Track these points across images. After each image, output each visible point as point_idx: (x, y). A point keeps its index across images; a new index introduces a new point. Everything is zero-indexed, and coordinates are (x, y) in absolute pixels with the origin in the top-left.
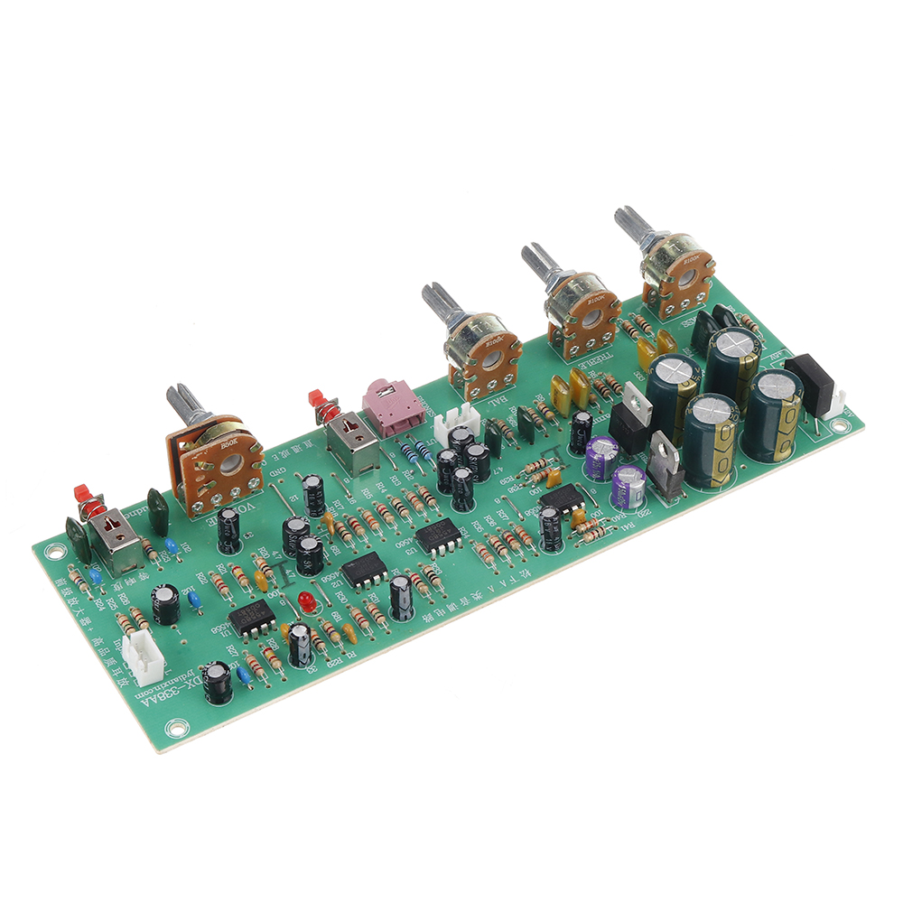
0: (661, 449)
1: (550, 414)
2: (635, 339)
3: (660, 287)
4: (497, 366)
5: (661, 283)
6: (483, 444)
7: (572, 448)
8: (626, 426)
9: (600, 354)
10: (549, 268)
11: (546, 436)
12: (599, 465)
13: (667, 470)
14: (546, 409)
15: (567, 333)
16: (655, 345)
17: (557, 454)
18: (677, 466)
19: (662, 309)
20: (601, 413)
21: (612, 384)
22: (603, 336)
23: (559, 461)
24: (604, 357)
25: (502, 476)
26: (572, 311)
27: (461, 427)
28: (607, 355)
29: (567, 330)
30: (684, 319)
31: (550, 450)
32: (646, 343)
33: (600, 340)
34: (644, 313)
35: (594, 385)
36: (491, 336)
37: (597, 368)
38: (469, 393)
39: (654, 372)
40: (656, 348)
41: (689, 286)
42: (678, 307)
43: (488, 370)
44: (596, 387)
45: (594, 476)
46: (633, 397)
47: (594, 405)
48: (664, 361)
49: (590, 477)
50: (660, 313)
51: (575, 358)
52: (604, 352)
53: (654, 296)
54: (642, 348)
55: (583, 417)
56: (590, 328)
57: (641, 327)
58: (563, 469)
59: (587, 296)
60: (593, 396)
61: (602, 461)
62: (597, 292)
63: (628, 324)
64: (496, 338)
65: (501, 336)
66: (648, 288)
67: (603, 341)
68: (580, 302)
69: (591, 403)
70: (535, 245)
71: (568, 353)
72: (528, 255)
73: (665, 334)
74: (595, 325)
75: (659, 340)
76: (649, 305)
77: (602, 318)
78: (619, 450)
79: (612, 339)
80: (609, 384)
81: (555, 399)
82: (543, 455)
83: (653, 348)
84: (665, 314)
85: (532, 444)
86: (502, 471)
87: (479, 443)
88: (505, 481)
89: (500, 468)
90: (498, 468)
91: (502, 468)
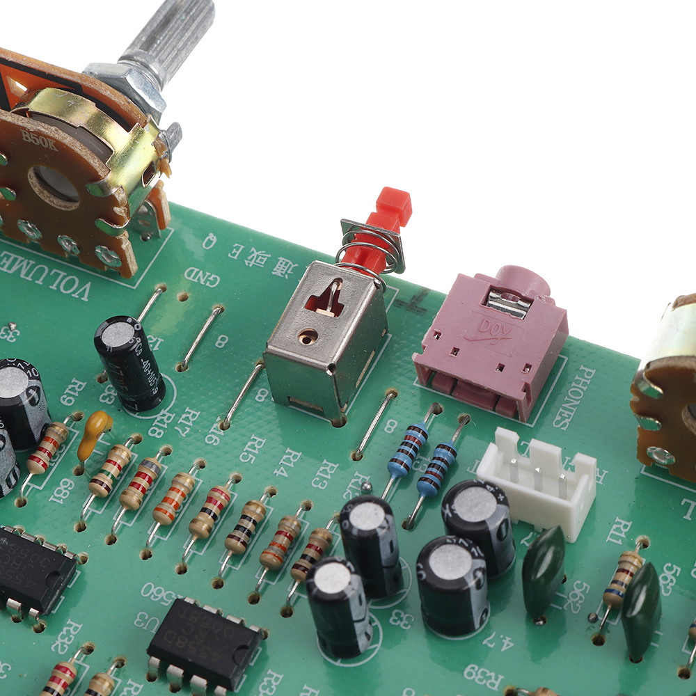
11: (684, 675)
25: (491, 659)
86: (504, 648)
87: (476, 554)
88: (477, 675)
89: (509, 641)
90: (505, 639)
91: (512, 645)
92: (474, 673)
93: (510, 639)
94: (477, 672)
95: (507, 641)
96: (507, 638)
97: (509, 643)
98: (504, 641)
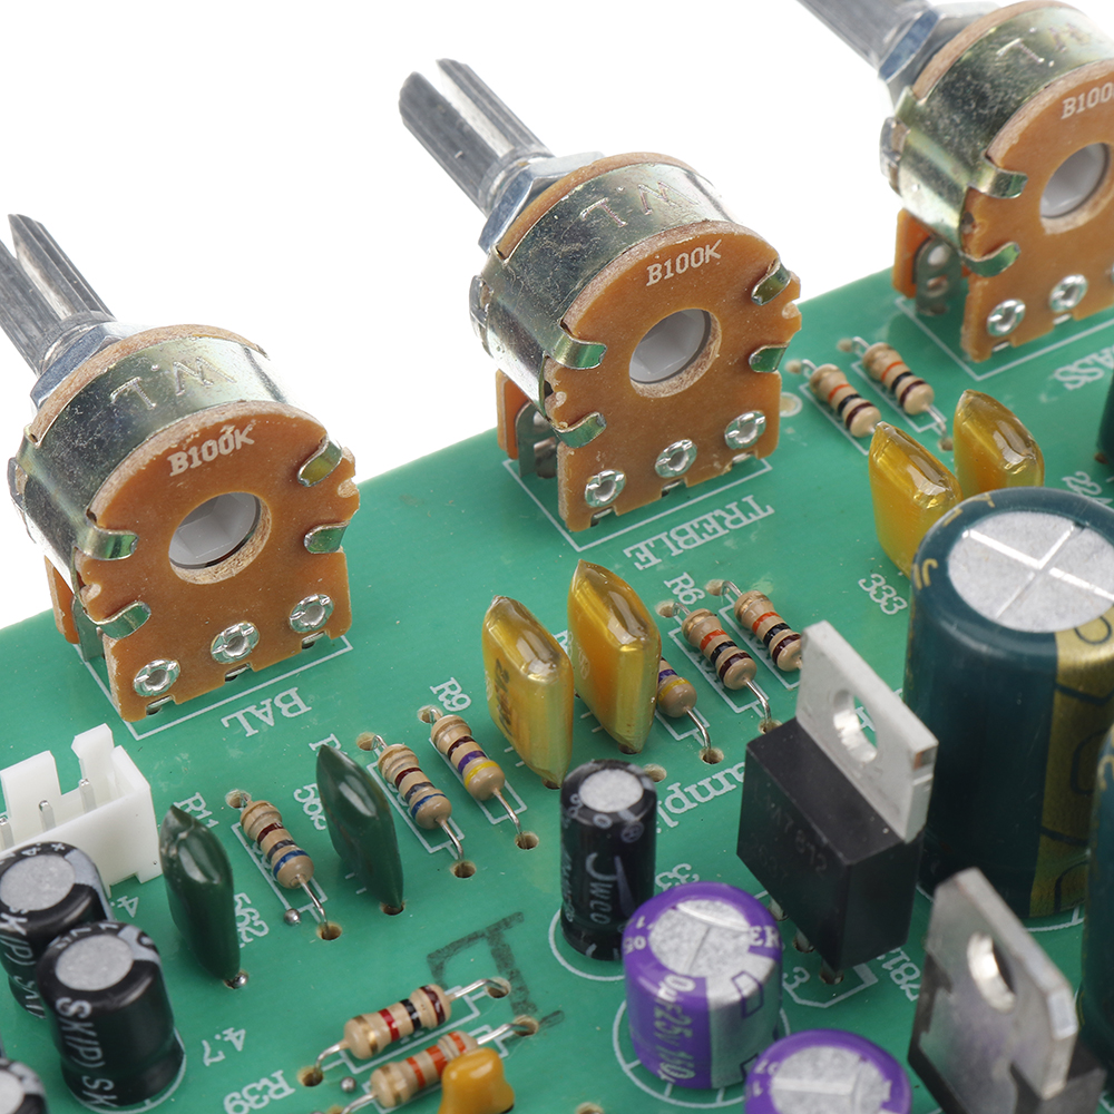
0: (984, 966)
1: (481, 771)
2: (864, 439)
3: (966, 218)
4: (246, 559)
5: (965, 203)
6: (130, 933)
7: (572, 932)
8: (811, 836)
9: (721, 502)
10: (500, 147)
11: (464, 872)
12: (684, 1028)
13: (1015, 1072)
14: (465, 749)
15: (562, 413)
16: (949, 462)
17: (503, 959)
18: (1062, 1060)
19: (972, 316)
20: (711, 759)
21: (764, 628)
22: (726, 423)
23: (511, 994)
24: (733, 517)
25: (240, 1070)
26: (576, 314)
27: (46, 849)
28: (746, 509)
29: (560, 398)
30: (1066, 357)
31: (472, 938)
32: (909, 451)
33: (714, 446)
34: (903, 336)
35: (687, 636)
36: (191, 425)
37: (700, 563)
38: (126, 680)
39: (940, 576)
40: (954, 470)
41: (1082, 218)
42: (1041, 309)
43: (204, 577)
44: (695, 645)
45: (665, 1071)
46: (845, 696)
47: (682, 721)
48: (990, 523)
49: (647, 1072)
50: (968, 334)
51: (609, 521)
52: (736, 495)
53: (941, 271)
54: (891, 474)
55: (610, 794)
56: (666, 390)
57: (887, 392)
58: (524, 1032)
59: (642, 248)
60: (678, 686)
61: (694, 1007)
62: (684, 229)
63: (834, 377)
64: (214, 432)
65: (239, 423)
66: (916, 235)
67: (727, 450)
68: (609, 275)
69: (670, 715)
70: (452, 69)
71: (578, 498)
72: (421, 105)
73: (989, 413)
74: (689, 380)
75: (965, 440)
76: (923, 304)
77: (715, 347)
78: (777, 955)
79: (765, 442)
80: (751, 631)
81: (503, 704)
82: (438, 964)
83: (937, 472)
84: (986, 336)
85: (393, 909)
86: (239, 1046)
87: (115, 927)
88: (247, 1101)
89: (234, 1031)
90: (226, 1035)
91: (242, 1032)
92: (242, 1103)
93: (232, 1029)
94: (243, 1098)
95: (230, 1035)
96: (225, 1032)
97: (237, 1034)
98: (226, 1039)
